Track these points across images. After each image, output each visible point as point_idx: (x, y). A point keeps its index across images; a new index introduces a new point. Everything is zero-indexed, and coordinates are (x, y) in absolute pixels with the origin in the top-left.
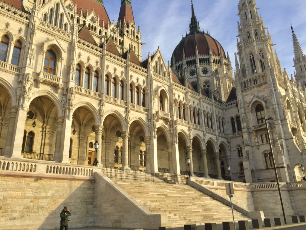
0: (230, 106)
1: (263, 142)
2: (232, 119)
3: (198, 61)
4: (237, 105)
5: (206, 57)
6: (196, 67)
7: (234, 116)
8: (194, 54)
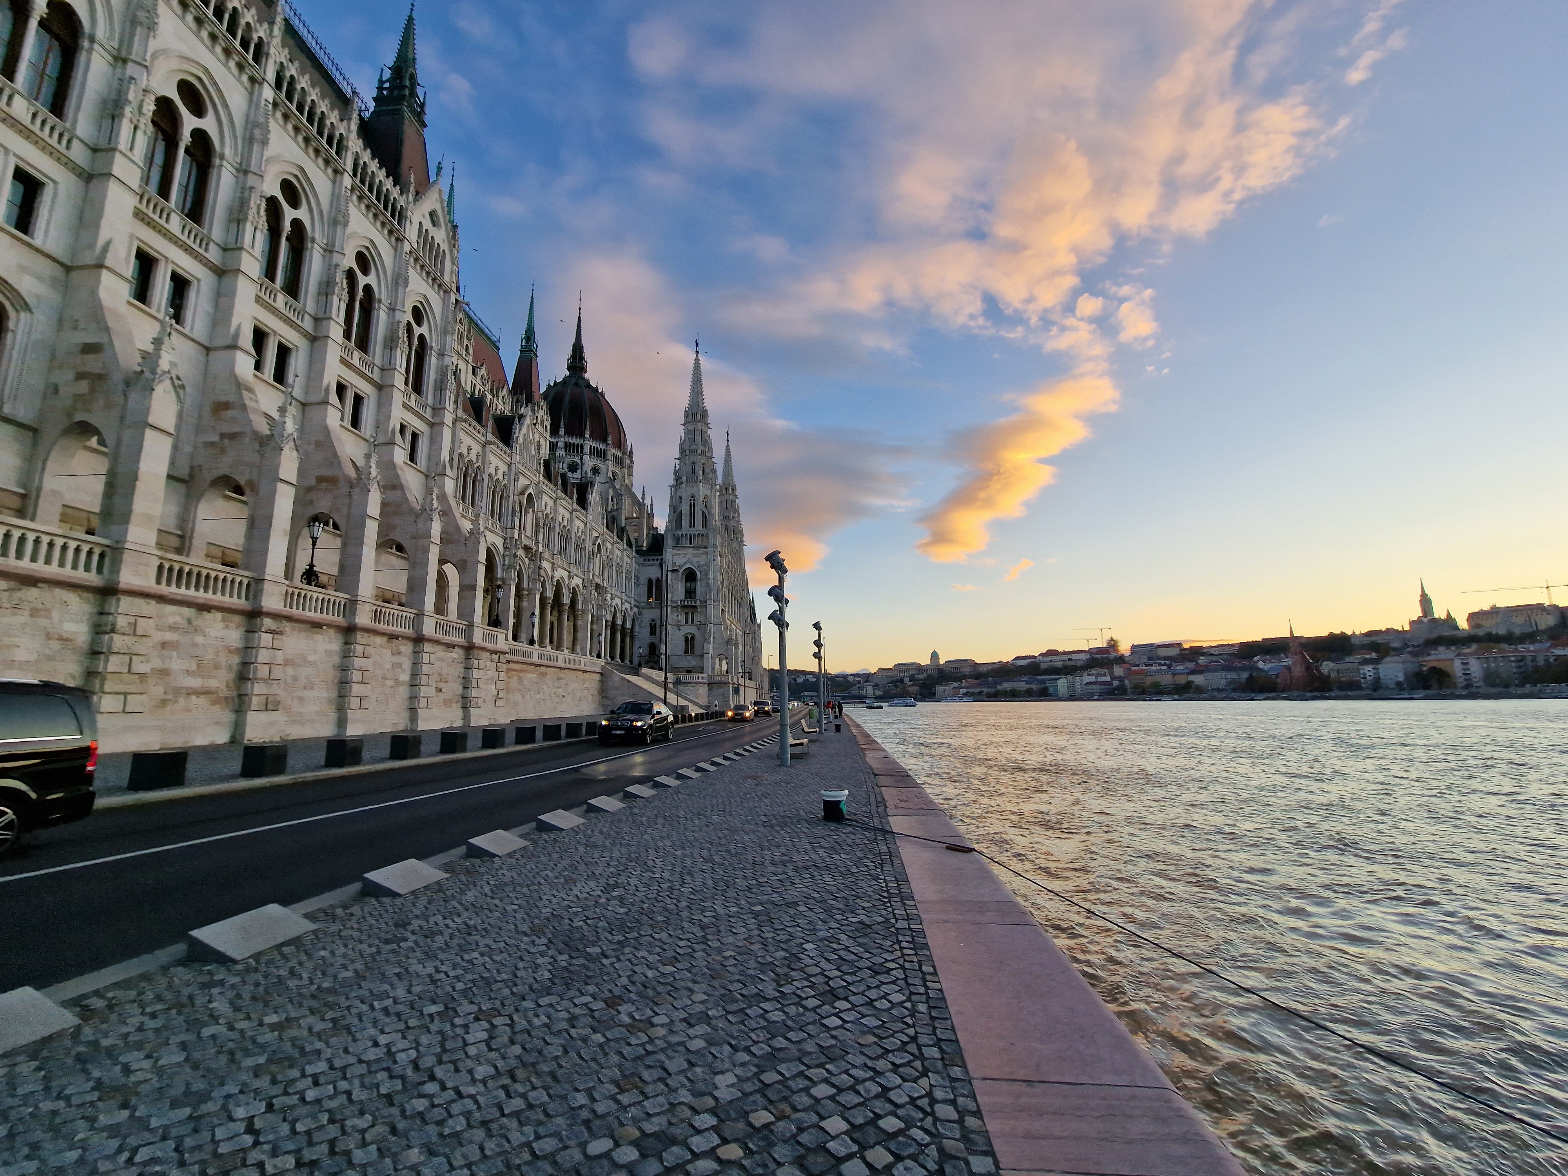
0: (651, 562)
1: (687, 622)
2: (650, 581)
3: (587, 450)
4: (661, 565)
5: (602, 446)
6: (581, 459)
7: (654, 578)
8: (581, 435)
